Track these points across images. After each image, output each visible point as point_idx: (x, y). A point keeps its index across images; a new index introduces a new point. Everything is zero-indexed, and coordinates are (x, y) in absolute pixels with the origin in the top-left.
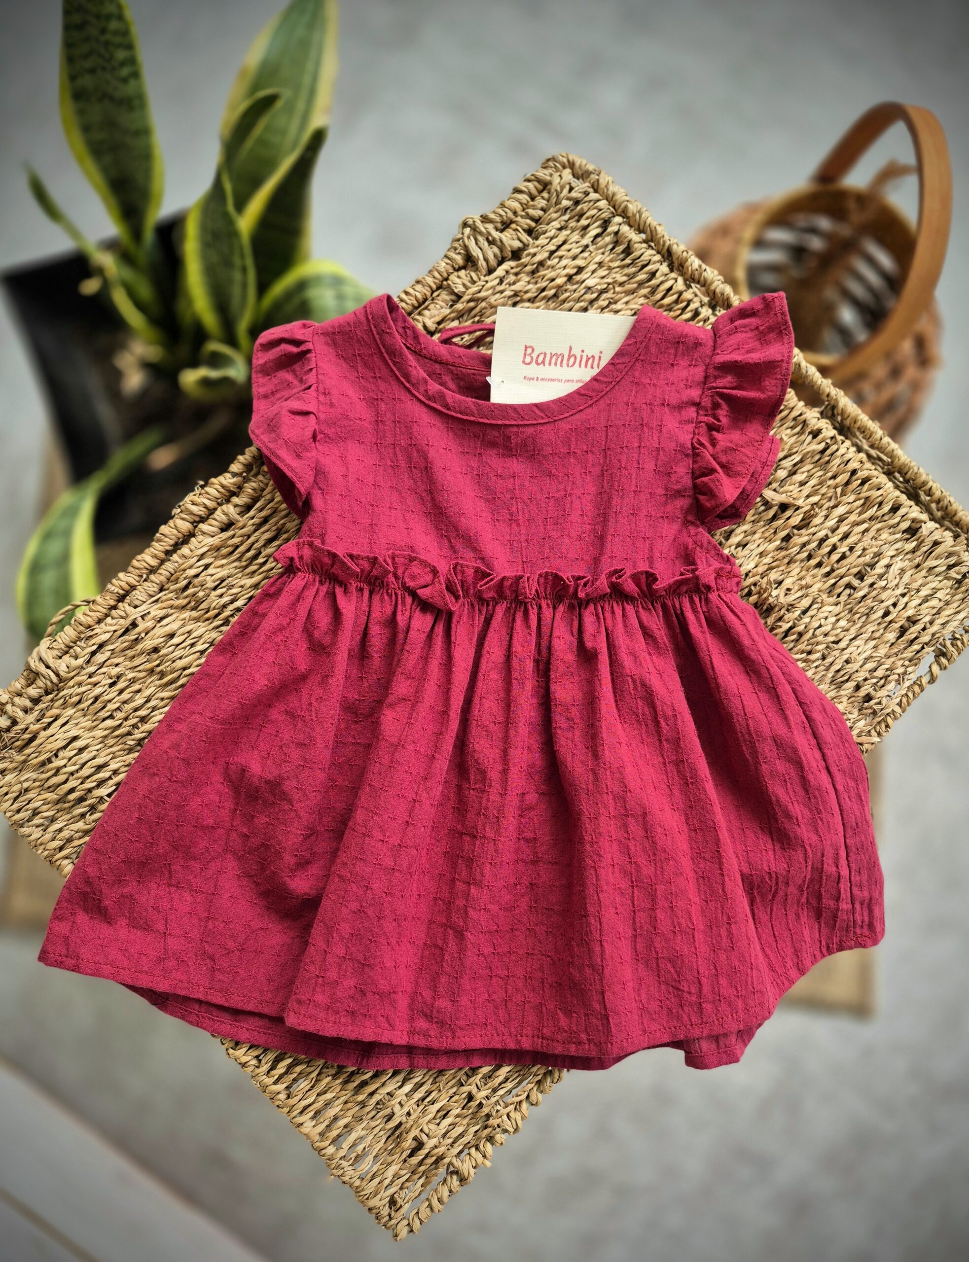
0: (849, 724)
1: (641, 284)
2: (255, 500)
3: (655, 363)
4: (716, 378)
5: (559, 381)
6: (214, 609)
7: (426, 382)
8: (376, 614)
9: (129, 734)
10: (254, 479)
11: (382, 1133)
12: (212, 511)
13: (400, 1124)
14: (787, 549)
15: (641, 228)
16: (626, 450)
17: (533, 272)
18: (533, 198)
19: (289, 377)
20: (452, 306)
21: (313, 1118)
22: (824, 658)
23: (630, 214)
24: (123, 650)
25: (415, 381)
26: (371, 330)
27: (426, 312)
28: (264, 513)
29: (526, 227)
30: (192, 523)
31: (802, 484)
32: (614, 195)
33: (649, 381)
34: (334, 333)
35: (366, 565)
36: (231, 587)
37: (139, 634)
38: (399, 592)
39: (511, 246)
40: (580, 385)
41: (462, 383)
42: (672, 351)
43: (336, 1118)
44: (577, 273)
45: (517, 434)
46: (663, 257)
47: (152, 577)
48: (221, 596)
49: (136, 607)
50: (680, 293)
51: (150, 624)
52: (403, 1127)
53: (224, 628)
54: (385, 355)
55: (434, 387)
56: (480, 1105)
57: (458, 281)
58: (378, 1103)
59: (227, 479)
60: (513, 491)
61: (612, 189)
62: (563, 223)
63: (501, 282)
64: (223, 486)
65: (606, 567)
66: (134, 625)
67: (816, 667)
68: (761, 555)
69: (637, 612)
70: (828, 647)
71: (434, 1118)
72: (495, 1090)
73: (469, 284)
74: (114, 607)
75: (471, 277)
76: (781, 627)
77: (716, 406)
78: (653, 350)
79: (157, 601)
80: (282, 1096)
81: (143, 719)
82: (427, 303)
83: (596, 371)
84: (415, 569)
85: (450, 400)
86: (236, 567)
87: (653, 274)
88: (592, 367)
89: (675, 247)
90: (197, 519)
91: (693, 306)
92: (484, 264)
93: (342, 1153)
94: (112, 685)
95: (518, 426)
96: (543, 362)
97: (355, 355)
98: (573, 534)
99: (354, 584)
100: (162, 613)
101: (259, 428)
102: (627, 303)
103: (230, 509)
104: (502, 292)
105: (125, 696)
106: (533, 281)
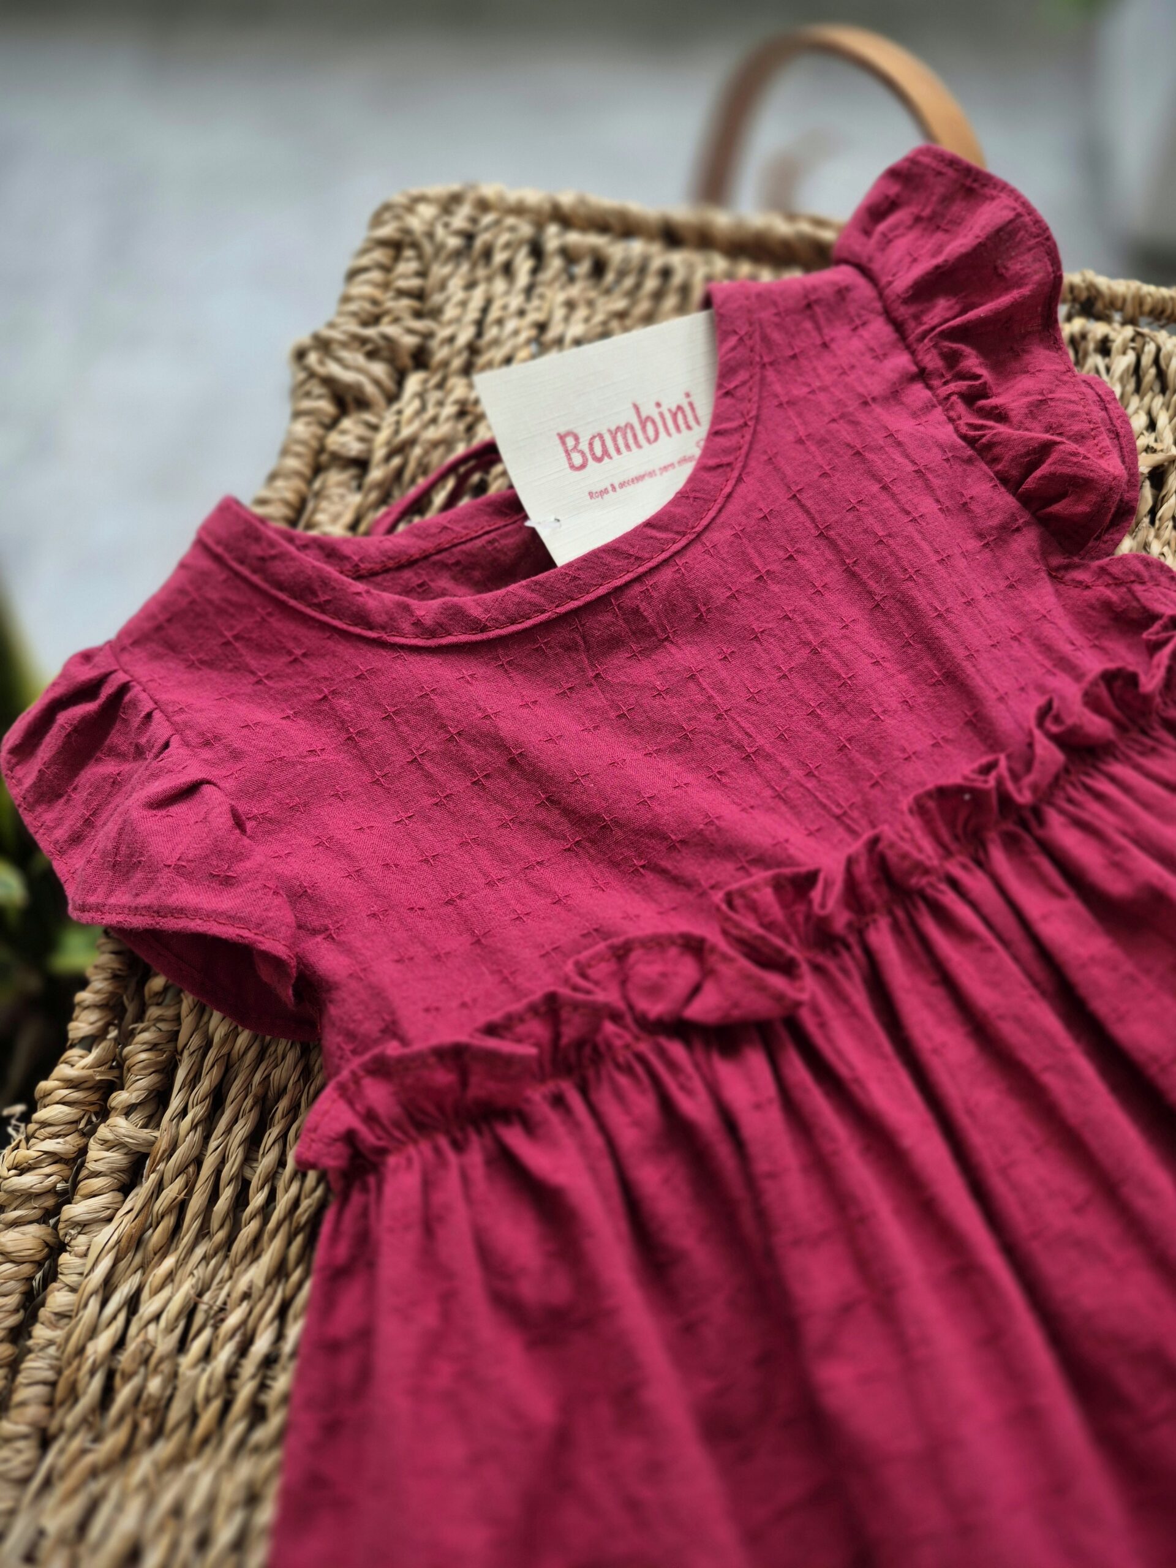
2: (167, 1071)
3: (794, 357)
4: (917, 318)
5: (651, 474)
6: (208, 1400)
7: (407, 608)
8: (628, 1137)
10: (141, 1026)
12: (75, 1162)
15: (600, 222)
16: (863, 509)
18: (389, 269)
19: (108, 767)
20: (360, 485)
23: (567, 213)
25: (382, 619)
26: (237, 574)
27: (320, 517)
28: (205, 1085)
29: (408, 310)
30: (43, 1220)
32: (520, 204)
33: (806, 390)
34: (159, 628)
35: (537, 1028)
36: (219, 1315)
38: (644, 1047)
39: (403, 346)
40: (688, 469)
41: (477, 574)
42: (808, 325)
45: (646, 595)
48: (207, 1355)
53: (263, 1433)
54: (292, 602)
55: (427, 609)
57: (345, 441)
59: (77, 1064)
60: (709, 704)
62: (467, 277)
63: (423, 404)
64: (72, 1084)
73: (368, 434)
75: (366, 422)
77: (952, 359)
78: (776, 336)
82: (311, 503)
83: (701, 432)
84: (646, 968)
85: (476, 612)
86: (206, 1258)
87: (666, 273)
88: (689, 427)
90: (49, 1202)
92: (376, 390)
95: (638, 579)
96: (606, 452)
97: (227, 643)
98: (894, 704)
99: (537, 1096)
101: (92, 890)
103: (120, 1126)
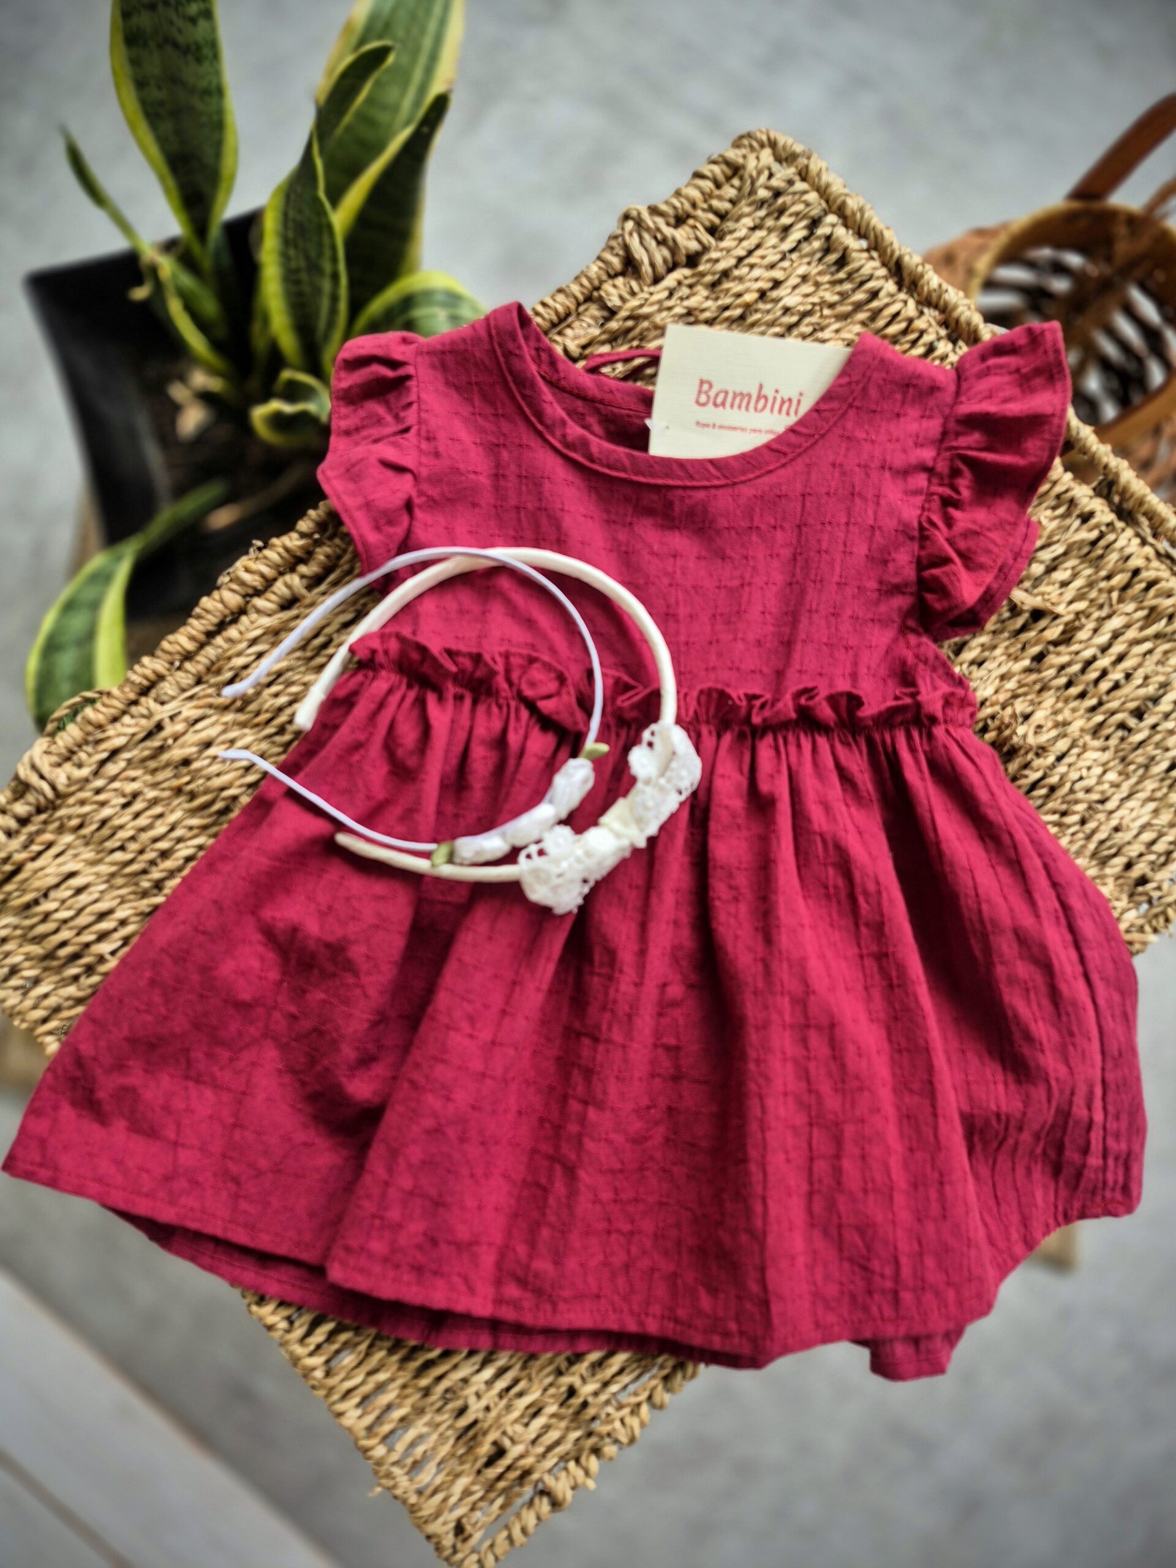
0: (1116, 914)
1: (858, 306)
2: (327, 570)
3: (874, 412)
4: (958, 435)
5: (743, 430)
6: (267, 711)
7: (564, 423)
8: (480, 731)
9: (145, 872)
10: (328, 542)
11: (450, 1432)
12: (269, 583)
13: (475, 1422)
14: (1039, 671)
15: (863, 231)
16: (828, 528)
17: (713, 285)
18: (718, 186)
19: (379, 409)
20: (602, 325)
21: (358, 1405)
22: (1083, 822)
23: (848, 212)
24: (144, 760)
25: (549, 422)
26: (494, 351)
27: (569, 332)
29: (707, 224)
30: (244, 596)
31: (1064, 584)
32: (828, 185)
33: (864, 436)
34: (443, 353)
35: (467, 664)
36: (289, 684)
37: (165, 740)
38: (513, 704)
39: (687, 249)
40: (770, 437)
41: (612, 427)
42: (899, 396)
43: (389, 1407)
44: (773, 288)
45: (682, 498)
46: (890, 270)
47: (188, 665)
48: (276, 695)
49: (163, 703)
50: (910, 321)
51: (179, 727)
52: (479, 1426)
53: (278, 739)
54: (512, 385)
55: (575, 430)
56: (585, 1405)
57: (612, 293)
58: (447, 1391)
59: (293, 541)
60: (672, 575)
61: (825, 178)
62: (758, 221)
63: (671, 295)
64: (287, 549)
65: (793, 685)
66: (159, 727)
67: (1073, 834)
68: (1003, 677)
69: (832, 747)
70: (1090, 808)
71: (522, 1416)
72: (606, 1384)
73: (627, 296)
74: (135, 703)
75: (631, 288)
76: (1026, 777)
77: (955, 473)
78: (873, 393)
79: (191, 698)
80: (319, 1374)
81: (165, 854)
82: (570, 320)
83: (792, 420)
84: (536, 673)
85: (594, 450)
86: (299, 659)
87: (874, 294)
88: (788, 414)
89: (907, 259)
90: (250, 591)
91: (927, 338)
92: (649, 270)
93: (394, 1457)
94: (125, 806)
95: (685, 488)
96: (723, 404)
97: (470, 383)
98: (751, 637)
99: (451, 689)
100: (197, 713)
102: (837, 331)
103: (294, 580)
104: (670, 309)
105: (143, 821)
106: (713, 296)
